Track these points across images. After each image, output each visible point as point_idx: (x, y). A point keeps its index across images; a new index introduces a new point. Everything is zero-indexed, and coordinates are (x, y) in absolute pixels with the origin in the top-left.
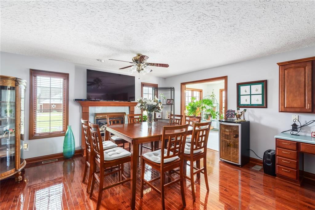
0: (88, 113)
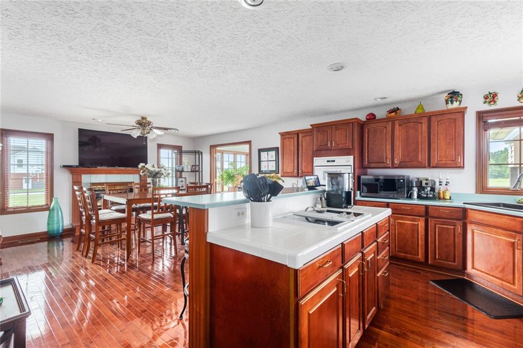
0: (81, 182)
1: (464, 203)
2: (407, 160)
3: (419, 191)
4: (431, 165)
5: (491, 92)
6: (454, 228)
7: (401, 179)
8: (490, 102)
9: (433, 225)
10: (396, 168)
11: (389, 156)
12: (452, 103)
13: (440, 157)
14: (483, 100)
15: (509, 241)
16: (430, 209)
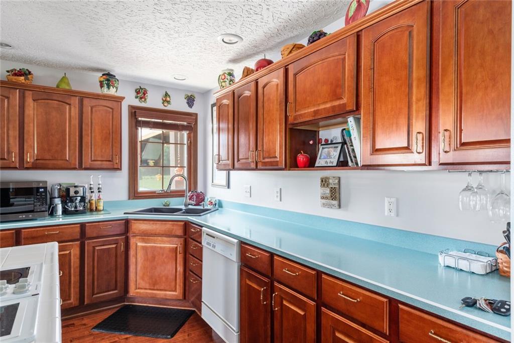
1: (125, 213)
2: (48, 157)
3: (64, 203)
4: (83, 167)
5: (142, 87)
6: (116, 247)
7: (42, 188)
8: (141, 98)
9: (91, 248)
10: (27, 169)
11: (15, 150)
12: (109, 88)
13: (95, 155)
14: (134, 94)
15: (169, 248)
16: (87, 228)
